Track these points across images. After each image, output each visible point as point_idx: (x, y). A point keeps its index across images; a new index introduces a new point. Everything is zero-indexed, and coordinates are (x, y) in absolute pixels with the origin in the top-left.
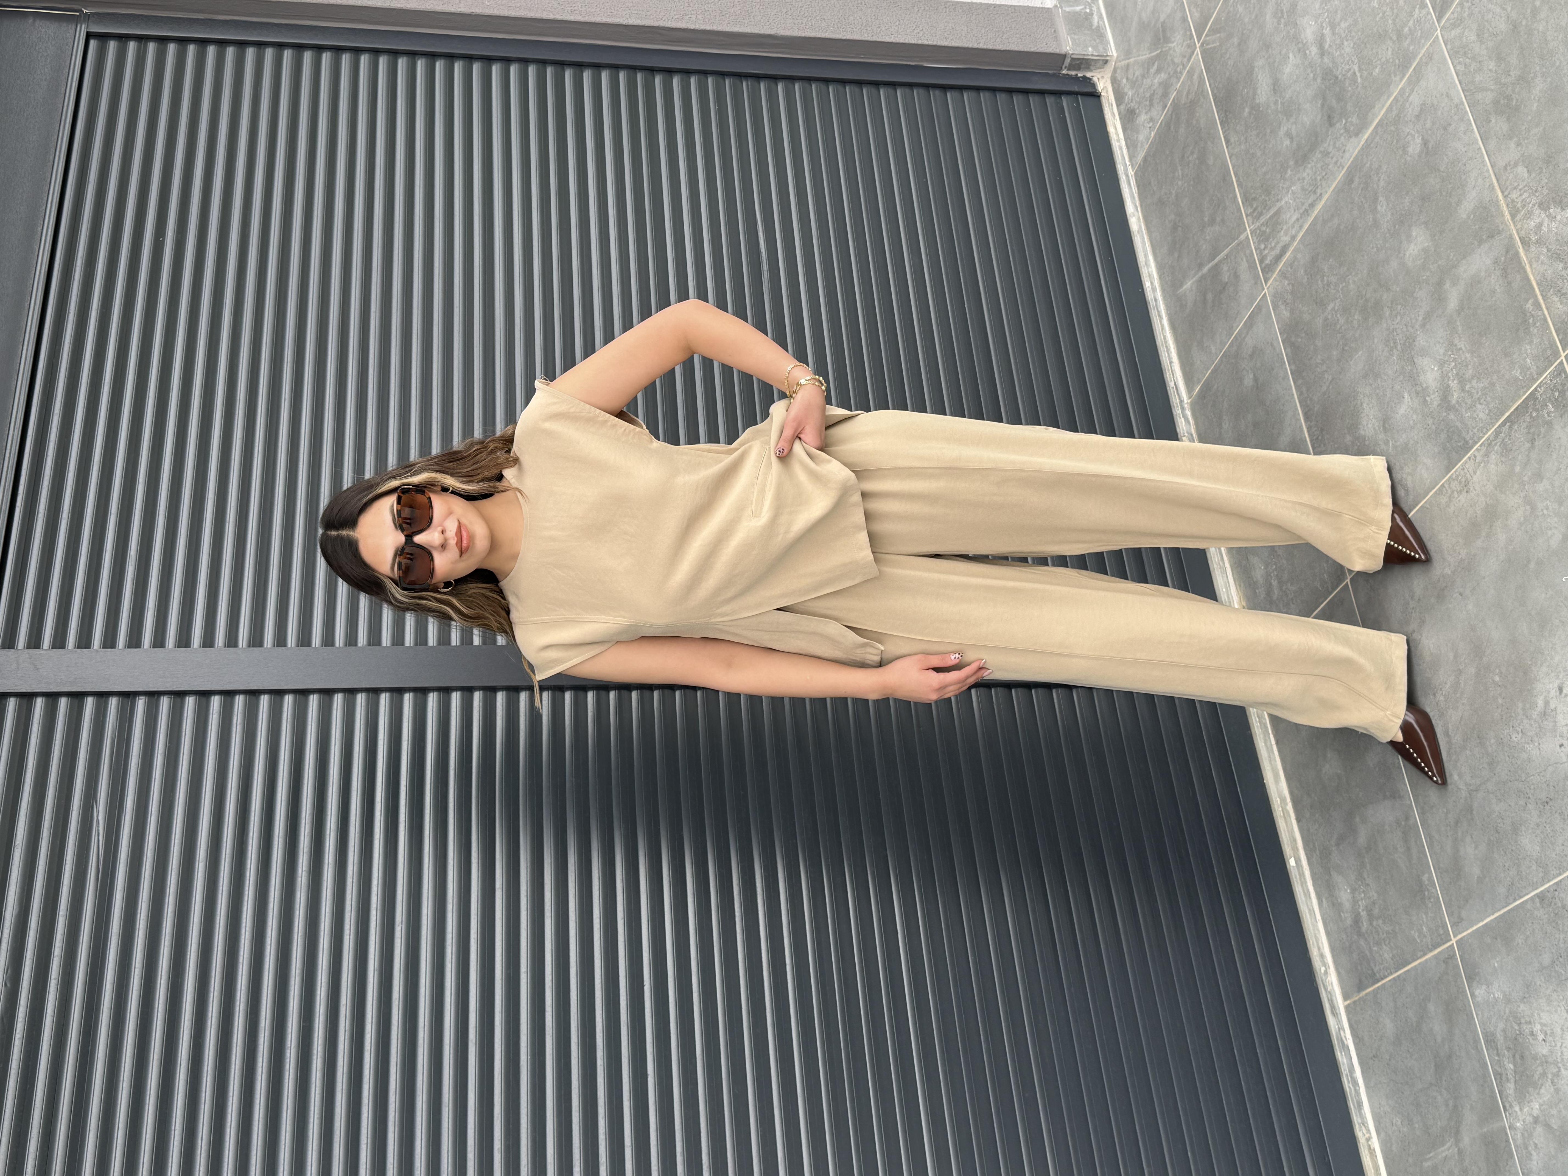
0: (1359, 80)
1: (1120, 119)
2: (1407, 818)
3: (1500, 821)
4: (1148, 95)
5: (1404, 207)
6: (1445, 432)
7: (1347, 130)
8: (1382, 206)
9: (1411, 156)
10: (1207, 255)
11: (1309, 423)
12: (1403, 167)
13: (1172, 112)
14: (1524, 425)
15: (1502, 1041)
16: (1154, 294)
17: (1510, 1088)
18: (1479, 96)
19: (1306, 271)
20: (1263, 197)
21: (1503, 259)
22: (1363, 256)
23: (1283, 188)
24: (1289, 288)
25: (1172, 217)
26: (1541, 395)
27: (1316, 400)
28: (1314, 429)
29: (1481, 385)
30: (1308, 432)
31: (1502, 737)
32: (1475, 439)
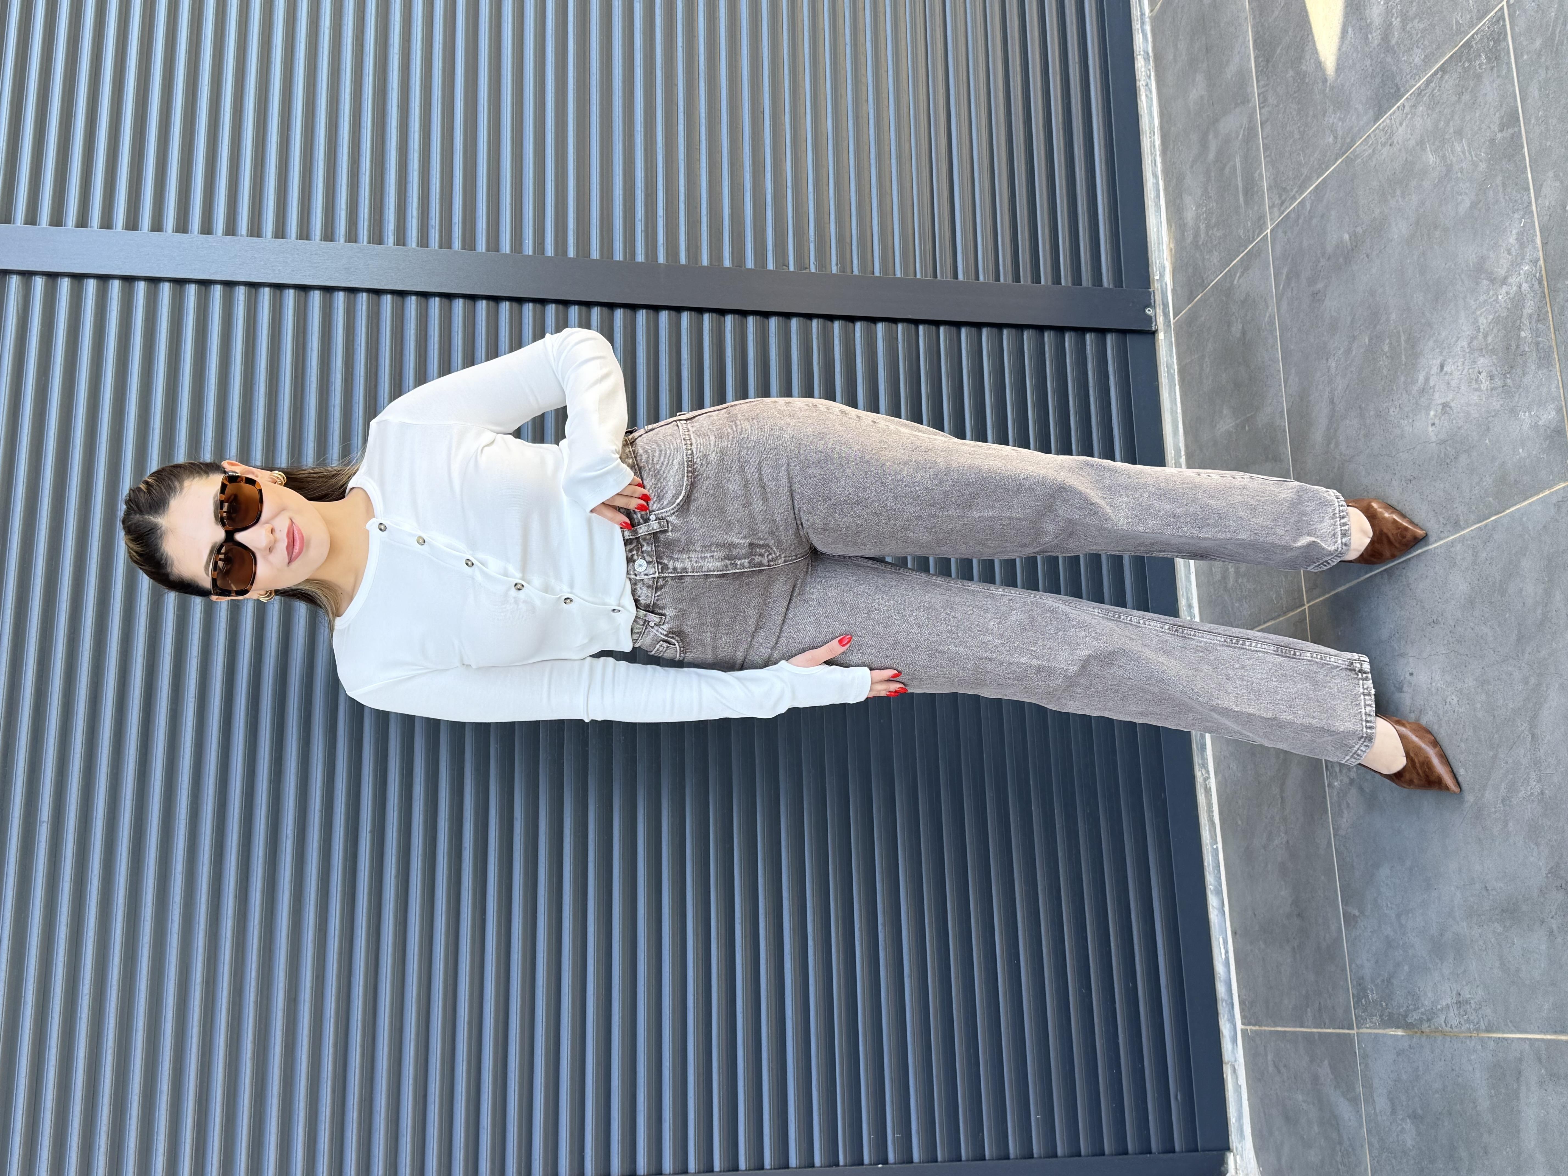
6: (1380, 75)
11: (1257, 50)
14: (1455, 75)
26: (1476, 43)
27: (1267, 26)
28: (1260, 60)
29: (1422, 26)
30: (1255, 61)
31: (1381, 409)
32: (1407, 86)
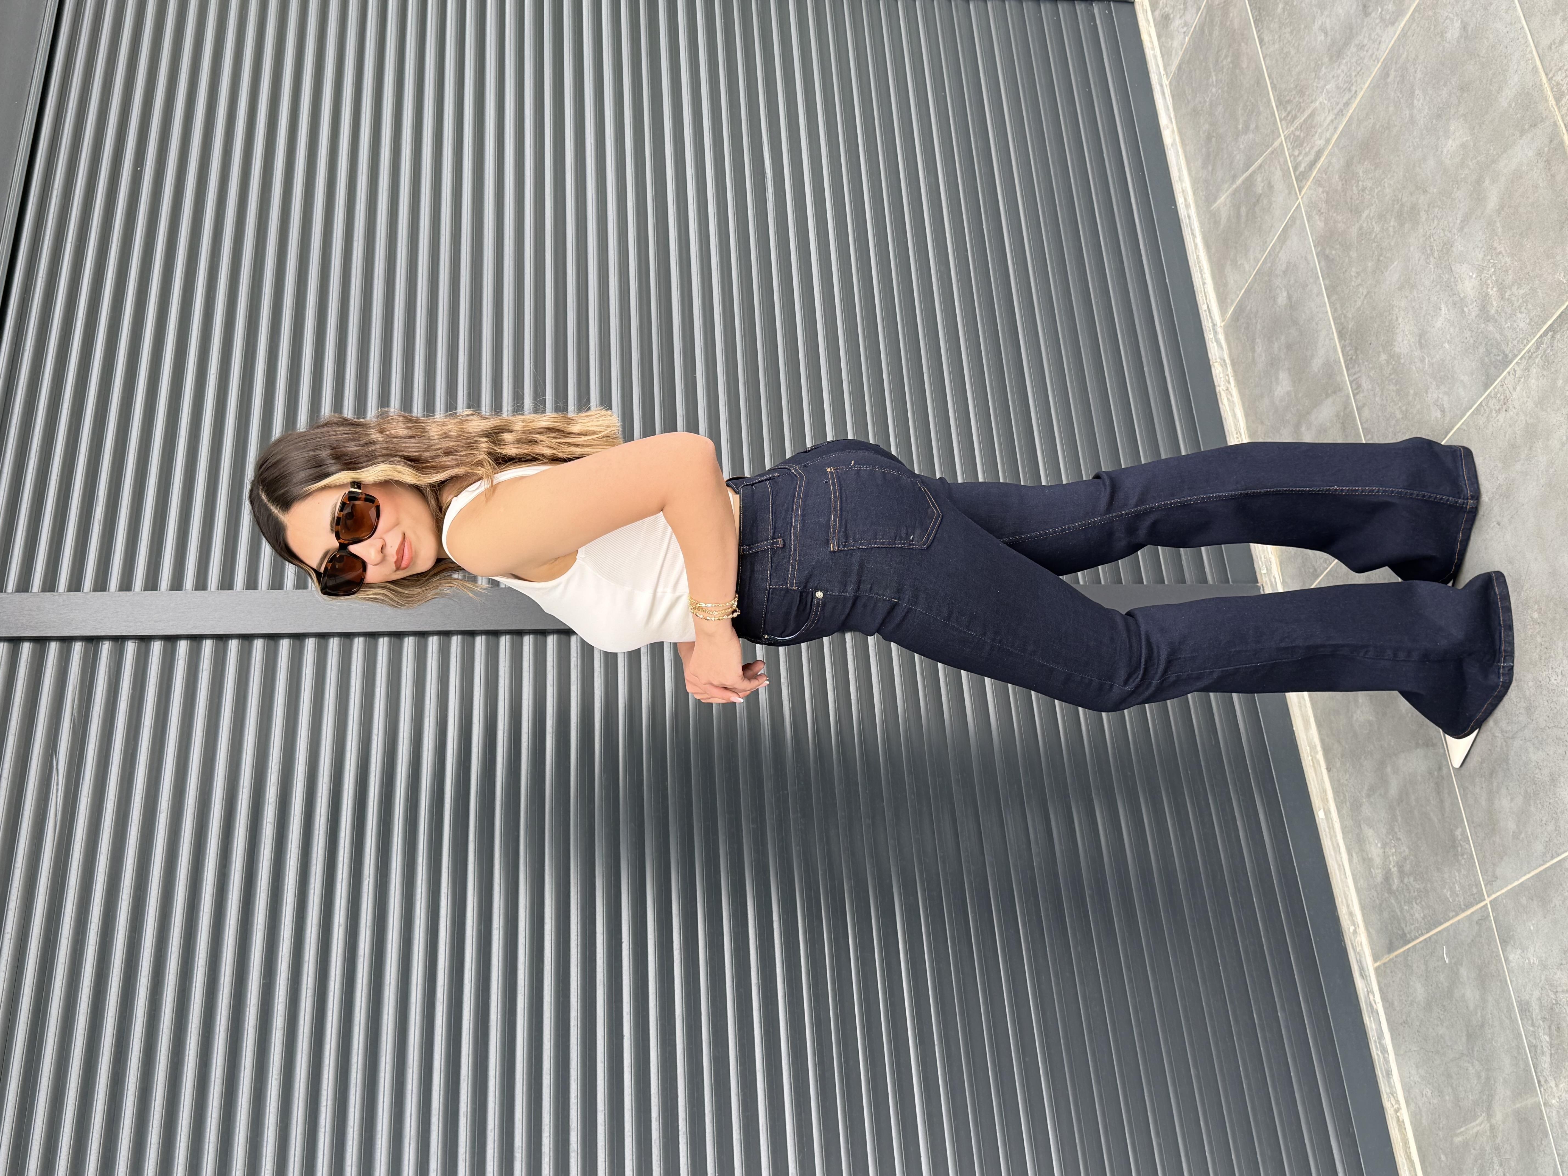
1: (1155, 26)
2: (1440, 768)
3: (1537, 770)
5: (1442, 99)
6: (1483, 345)
7: (1382, 19)
8: (1419, 100)
9: (1449, 43)
10: (1241, 165)
11: (1343, 342)
12: (1441, 56)
13: (1206, 14)
15: (1537, 1011)
16: (1188, 211)
17: (1545, 1062)
19: (1340, 177)
20: (1297, 99)
21: (1546, 149)
22: (1398, 156)
23: (1317, 87)
24: (1324, 196)
25: (1207, 126)
27: (1350, 316)
28: (1348, 349)
29: (1521, 292)
30: (1342, 352)
31: (1540, 679)
32: (1515, 351)
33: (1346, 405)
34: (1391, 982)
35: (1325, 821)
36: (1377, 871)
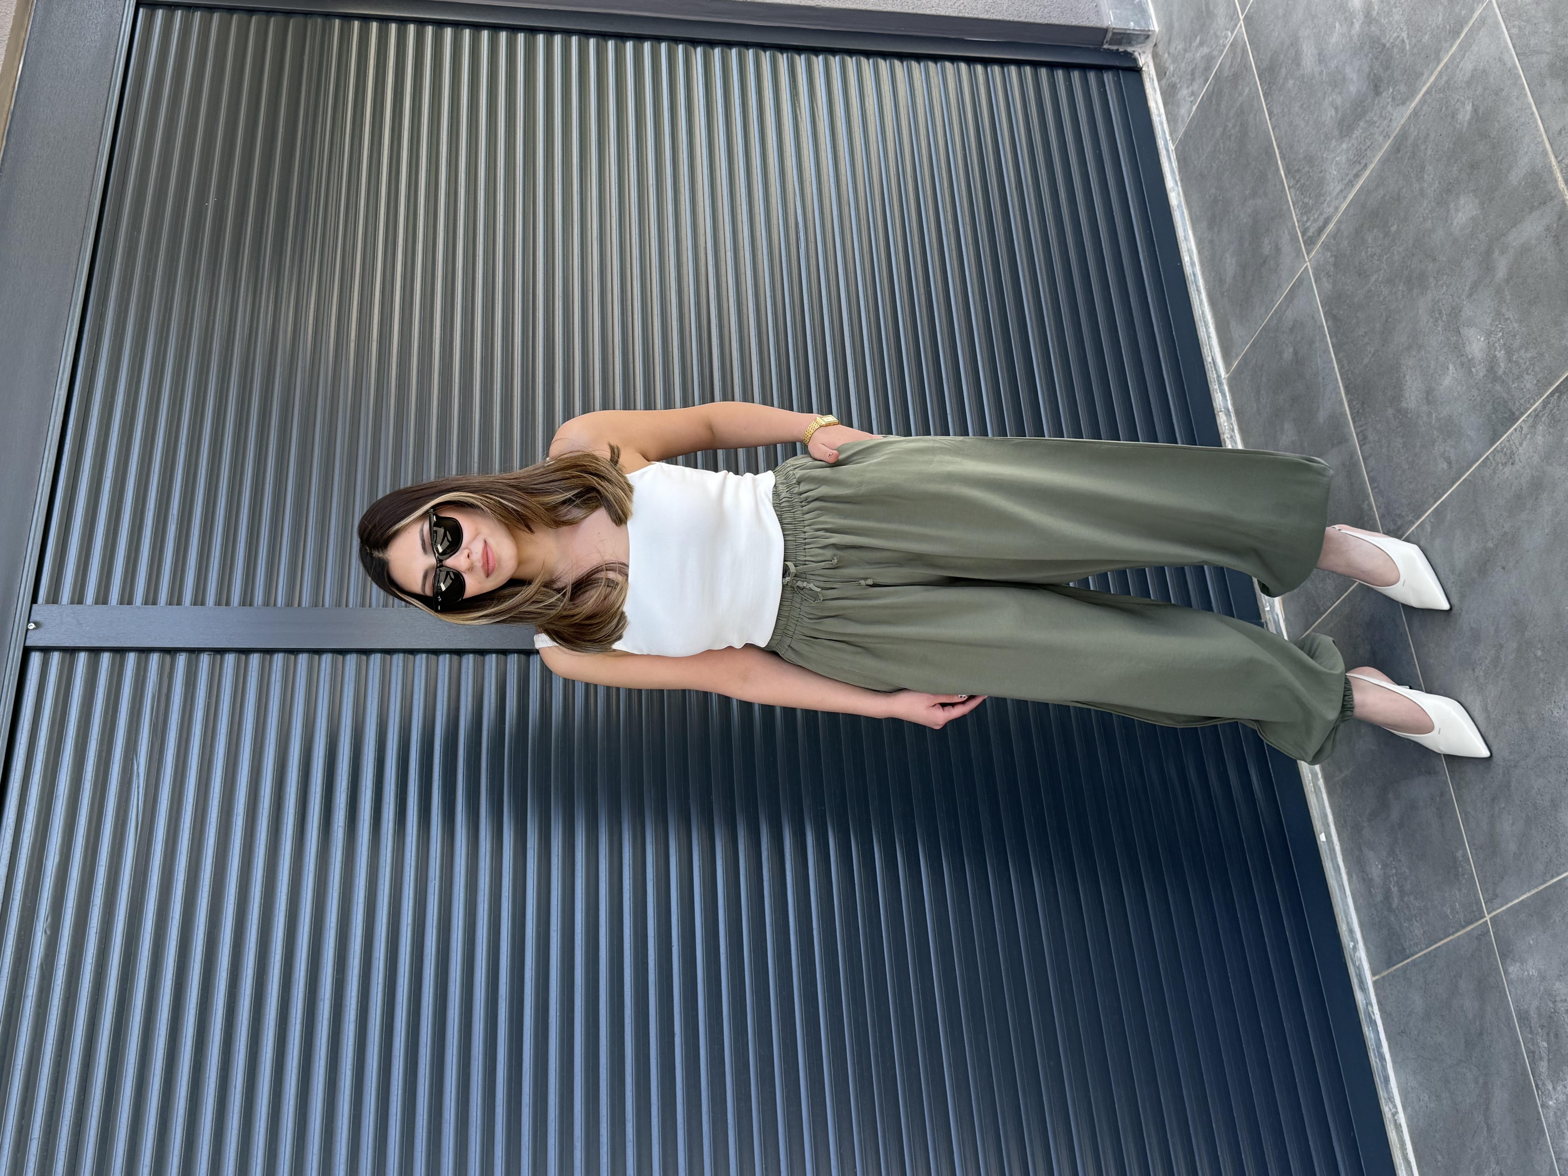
0: (1408, 47)
1: (1162, 94)
2: (1442, 795)
3: (1539, 796)
4: (1190, 69)
5: (1452, 175)
6: (1490, 403)
7: (1393, 99)
8: (1429, 175)
9: (1460, 123)
11: (1349, 395)
12: (1452, 135)
13: (1214, 86)
15: (1535, 1019)
16: (1193, 268)
17: (1543, 1067)
18: (1534, 59)
19: (1349, 242)
20: (1306, 169)
21: (1555, 225)
22: (1408, 226)
24: (1332, 260)
25: (1213, 191)
27: (1357, 372)
28: (1355, 403)
29: (1529, 355)
30: (1349, 405)
31: (1543, 712)
32: (1522, 410)
33: (1352, 455)
34: (1390, 995)
35: (1326, 844)
36: (1376, 891)
